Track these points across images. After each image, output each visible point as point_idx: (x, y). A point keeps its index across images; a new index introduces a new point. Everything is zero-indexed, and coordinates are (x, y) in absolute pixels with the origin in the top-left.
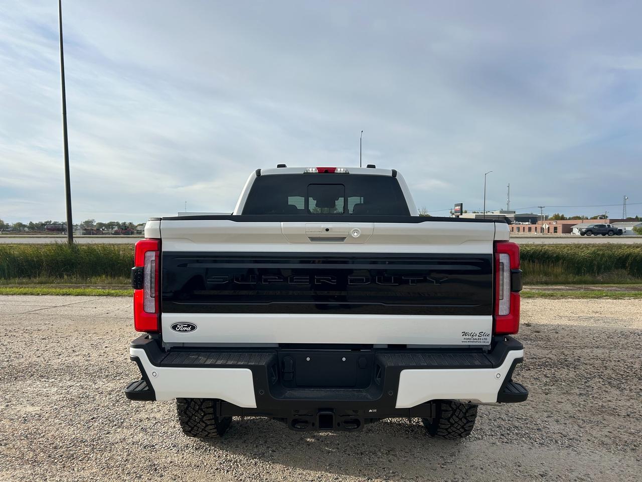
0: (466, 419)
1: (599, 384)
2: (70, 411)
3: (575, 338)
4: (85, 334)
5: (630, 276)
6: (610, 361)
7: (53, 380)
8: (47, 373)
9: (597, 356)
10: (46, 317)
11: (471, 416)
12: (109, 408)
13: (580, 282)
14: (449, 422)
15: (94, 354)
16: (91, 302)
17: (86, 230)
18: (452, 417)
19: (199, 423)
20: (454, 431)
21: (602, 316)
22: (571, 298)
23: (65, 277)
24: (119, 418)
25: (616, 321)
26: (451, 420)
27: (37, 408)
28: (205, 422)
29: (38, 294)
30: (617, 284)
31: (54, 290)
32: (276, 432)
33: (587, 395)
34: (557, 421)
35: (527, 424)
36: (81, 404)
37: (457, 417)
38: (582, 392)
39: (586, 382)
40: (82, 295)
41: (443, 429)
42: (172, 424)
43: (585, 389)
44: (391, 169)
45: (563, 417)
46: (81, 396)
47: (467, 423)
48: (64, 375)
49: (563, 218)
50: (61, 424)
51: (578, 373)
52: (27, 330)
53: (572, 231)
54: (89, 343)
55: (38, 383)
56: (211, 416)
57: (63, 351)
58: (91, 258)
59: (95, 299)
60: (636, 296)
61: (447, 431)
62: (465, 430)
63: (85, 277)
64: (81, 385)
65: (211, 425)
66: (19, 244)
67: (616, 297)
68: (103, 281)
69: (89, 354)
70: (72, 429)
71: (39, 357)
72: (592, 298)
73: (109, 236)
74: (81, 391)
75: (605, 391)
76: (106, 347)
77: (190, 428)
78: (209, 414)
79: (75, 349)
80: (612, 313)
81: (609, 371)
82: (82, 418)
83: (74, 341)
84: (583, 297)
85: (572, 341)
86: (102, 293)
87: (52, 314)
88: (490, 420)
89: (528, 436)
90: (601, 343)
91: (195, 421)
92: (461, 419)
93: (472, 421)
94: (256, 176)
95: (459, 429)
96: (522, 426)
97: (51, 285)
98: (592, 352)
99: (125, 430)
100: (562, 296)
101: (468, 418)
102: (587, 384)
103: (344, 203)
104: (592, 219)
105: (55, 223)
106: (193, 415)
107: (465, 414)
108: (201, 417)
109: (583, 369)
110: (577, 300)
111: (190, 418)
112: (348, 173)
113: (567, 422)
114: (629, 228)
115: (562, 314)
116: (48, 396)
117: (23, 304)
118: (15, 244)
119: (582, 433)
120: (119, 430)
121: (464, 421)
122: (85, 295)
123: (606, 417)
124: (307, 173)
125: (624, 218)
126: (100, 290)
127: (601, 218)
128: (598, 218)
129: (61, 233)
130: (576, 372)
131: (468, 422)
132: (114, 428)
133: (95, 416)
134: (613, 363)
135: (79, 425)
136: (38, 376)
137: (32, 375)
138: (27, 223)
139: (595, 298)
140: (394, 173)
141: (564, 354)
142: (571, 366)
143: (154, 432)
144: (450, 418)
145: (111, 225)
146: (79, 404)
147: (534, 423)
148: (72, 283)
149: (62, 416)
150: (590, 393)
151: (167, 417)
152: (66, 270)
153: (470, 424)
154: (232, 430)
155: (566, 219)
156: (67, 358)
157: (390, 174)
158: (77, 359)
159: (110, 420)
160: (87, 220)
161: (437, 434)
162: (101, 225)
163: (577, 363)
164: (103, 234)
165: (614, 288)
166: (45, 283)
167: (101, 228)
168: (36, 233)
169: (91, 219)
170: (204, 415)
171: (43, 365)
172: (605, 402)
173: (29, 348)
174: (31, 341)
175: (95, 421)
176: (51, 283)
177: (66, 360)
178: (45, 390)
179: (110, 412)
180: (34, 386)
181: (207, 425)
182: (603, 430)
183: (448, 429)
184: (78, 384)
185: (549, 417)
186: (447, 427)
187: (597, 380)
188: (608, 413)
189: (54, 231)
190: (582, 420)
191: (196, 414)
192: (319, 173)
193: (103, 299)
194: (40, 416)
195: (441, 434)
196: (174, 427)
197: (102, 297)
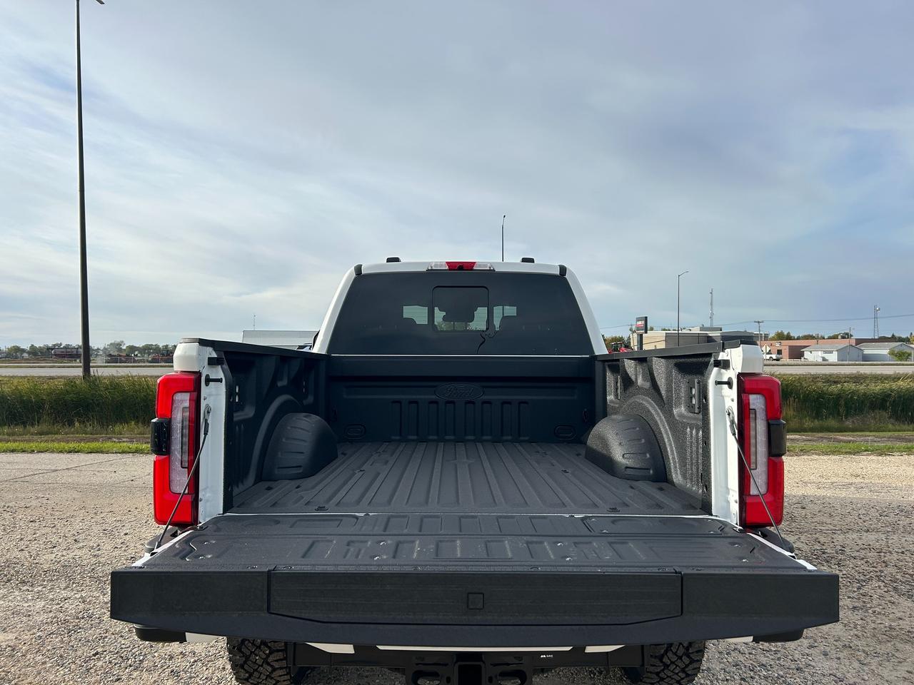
0: (689, 657)
1: (879, 591)
2: (62, 641)
3: (831, 516)
4: (96, 513)
5: (891, 420)
6: (890, 552)
7: (40, 588)
8: (31, 577)
9: (870, 545)
10: (39, 487)
11: (697, 652)
12: (122, 636)
13: (822, 430)
14: (662, 662)
15: (107, 546)
16: (110, 462)
17: (110, 355)
18: (666, 654)
19: (262, 666)
20: (670, 677)
21: (866, 481)
22: (816, 454)
23: (77, 424)
24: (137, 653)
25: (889, 488)
26: (665, 660)
27: (11, 636)
28: (271, 664)
29: (32, 451)
30: (874, 431)
31: (56, 445)
32: (385, 677)
33: (864, 608)
34: (826, 654)
35: (779, 659)
36: (80, 628)
37: (675, 654)
38: (856, 604)
39: (859, 588)
40: (97, 452)
41: (651, 672)
42: (220, 663)
43: (859, 599)
44: (557, 264)
45: (833, 647)
46: (80, 616)
47: (691, 663)
48: (57, 579)
49: (789, 338)
50: (44, 663)
51: (844, 572)
52: (8, 507)
53: (803, 356)
54: (99, 528)
55: (17, 593)
56: (280, 655)
57: (60, 541)
58: (115, 396)
59: (115, 458)
60: (909, 451)
61: (659, 676)
62: (688, 675)
63: (105, 424)
64: (82, 597)
65: (281, 668)
66: (12, 377)
67: (881, 453)
68: (132, 430)
69: (98, 546)
70: (62, 672)
71: (23, 550)
72: (846, 453)
73: (143, 364)
74: (82, 606)
75: (890, 602)
76: (126, 534)
77: (247, 675)
78: (278, 651)
79: (81, 537)
80: (880, 478)
81: (891, 570)
82: (79, 653)
83: (78, 525)
84: (833, 453)
85: (829, 521)
86: (127, 449)
87: (50, 482)
88: (720, 653)
89: (783, 681)
90: (871, 525)
91: (255, 663)
92: (680, 658)
93: (698, 661)
94: (354, 275)
95: (677, 674)
96: (772, 663)
97: (56, 436)
98: (860, 539)
99: (145, 675)
100: (801, 450)
101: (691, 655)
102: (861, 591)
103: (488, 315)
104: (830, 338)
105: (67, 347)
106: (251, 652)
107: (687, 649)
108: (264, 656)
109: (851, 566)
110: (825, 457)
111: (247, 658)
112: (494, 270)
113: (841, 655)
114: (883, 350)
115: (806, 479)
116: (29, 615)
117: (8, 466)
118: (6, 377)
119: (867, 674)
120: (135, 674)
121: (686, 660)
122: (102, 452)
123: (899, 646)
124: (432, 270)
125: (876, 337)
126: (125, 444)
127: (843, 338)
128: (840, 337)
129: (76, 361)
130: (841, 571)
131: (692, 661)
132: (127, 670)
133: (100, 650)
134: (895, 556)
135: (73, 666)
136: (17, 582)
137: (9, 581)
138: (26, 346)
139: (850, 453)
140: (563, 270)
141: (819, 542)
142: (833, 561)
143: (191, 678)
144: (662, 656)
145: (147, 349)
146: (77, 628)
147: (790, 657)
148: (86, 434)
149: (49, 650)
150: (868, 605)
151: (213, 651)
152: (78, 415)
153: (695, 665)
154: (315, 674)
155: (794, 339)
156: (64, 553)
157: (557, 272)
158: (79, 553)
159: (122, 657)
160: (113, 342)
161: (641, 681)
162: (132, 349)
163: (840, 557)
164: (135, 361)
165: (870, 438)
166: (47, 433)
167: (133, 352)
168: (38, 360)
169: (118, 340)
170: (270, 653)
171: (26, 564)
172: (894, 621)
173: (8, 536)
174: (12, 525)
175: (99, 659)
176: (55, 434)
177: (63, 556)
178: (27, 605)
179: (123, 642)
180: (10, 598)
181: (274, 670)
182: (899, 668)
183: (659, 672)
184: (78, 596)
185: (811, 647)
186: (659, 670)
187: (875, 583)
188: (902, 639)
189: (64, 357)
190: (864, 651)
191: (257, 652)
192: (450, 270)
193: (128, 458)
194: (13, 650)
195: (648, 681)
196: (224, 668)
197: (127, 456)
